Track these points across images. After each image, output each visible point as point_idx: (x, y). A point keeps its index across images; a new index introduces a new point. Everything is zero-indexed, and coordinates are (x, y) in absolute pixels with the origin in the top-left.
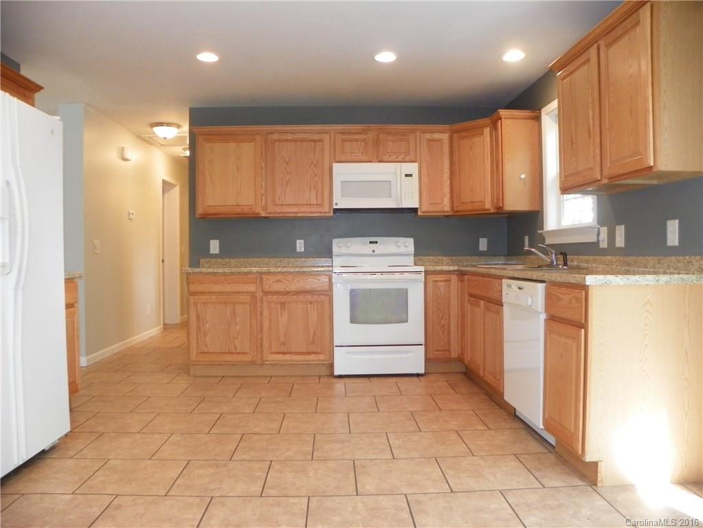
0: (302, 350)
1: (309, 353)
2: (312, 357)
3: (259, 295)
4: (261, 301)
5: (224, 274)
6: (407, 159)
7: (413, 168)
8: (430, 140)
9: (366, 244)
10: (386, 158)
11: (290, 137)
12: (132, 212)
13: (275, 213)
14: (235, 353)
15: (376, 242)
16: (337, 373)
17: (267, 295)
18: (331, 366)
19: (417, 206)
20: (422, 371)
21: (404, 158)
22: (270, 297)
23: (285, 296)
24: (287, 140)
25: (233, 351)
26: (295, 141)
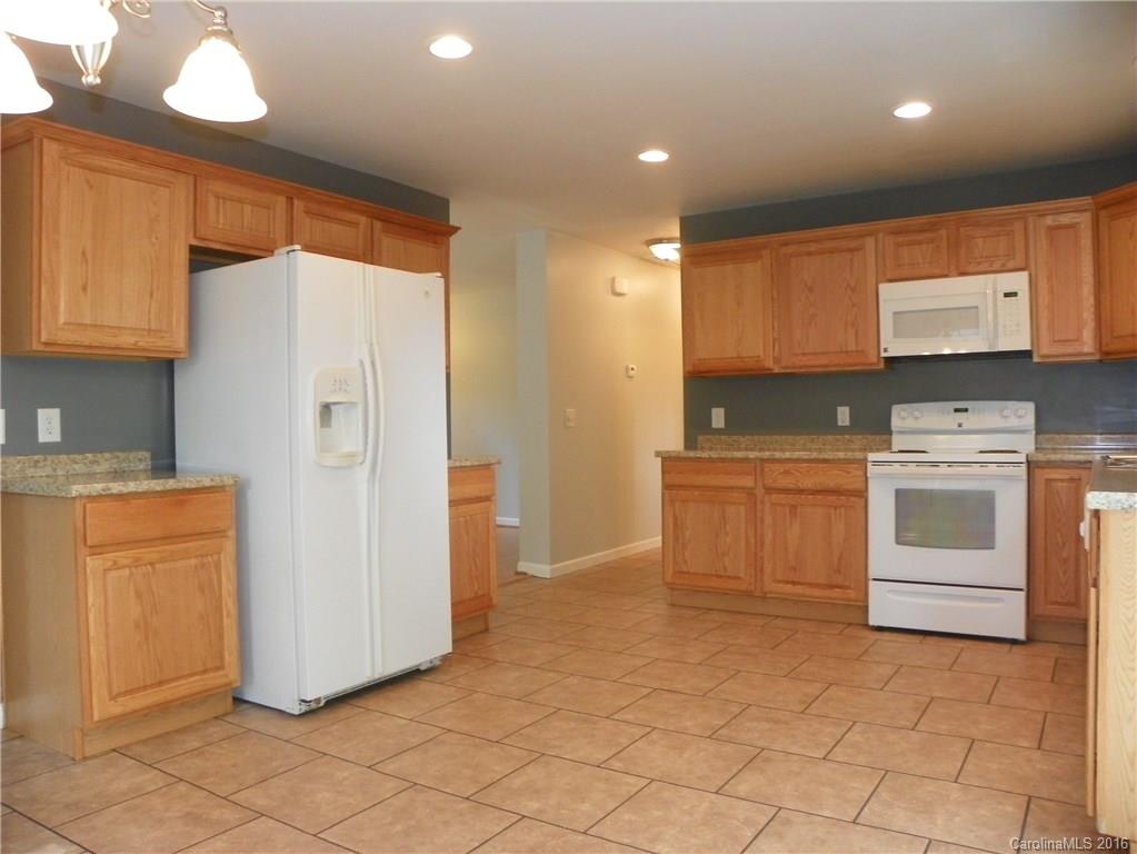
0: (821, 581)
1: (831, 587)
2: (836, 593)
3: (760, 492)
4: (762, 502)
5: (711, 460)
6: (1011, 265)
7: (1019, 281)
8: (1051, 229)
9: (948, 413)
10: (971, 268)
11: (813, 247)
12: (631, 366)
13: (794, 368)
14: (725, 576)
15: (966, 410)
16: (872, 622)
17: (770, 493)
18: (865, 609)
19: (1026, 346)
20: (1021, 635)
21: (1004, 265)
22: (774, 496)
23: (797, 496)
24: (809, 254)
25: (723, 574)
26: (821, 253)
